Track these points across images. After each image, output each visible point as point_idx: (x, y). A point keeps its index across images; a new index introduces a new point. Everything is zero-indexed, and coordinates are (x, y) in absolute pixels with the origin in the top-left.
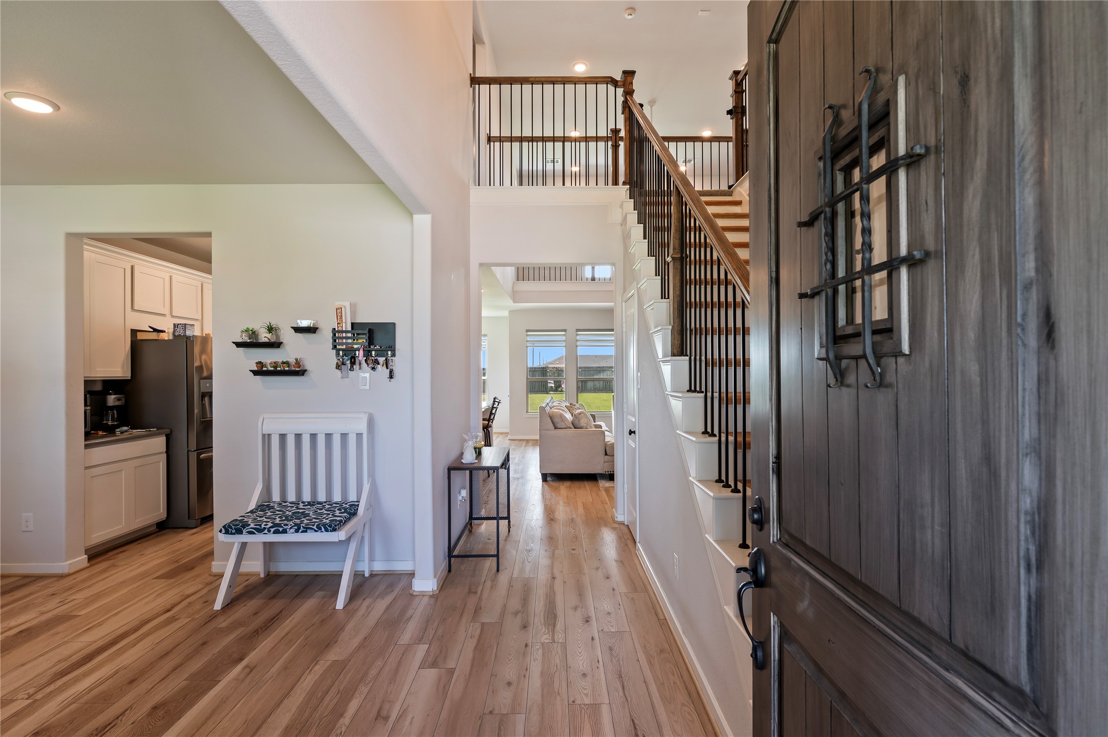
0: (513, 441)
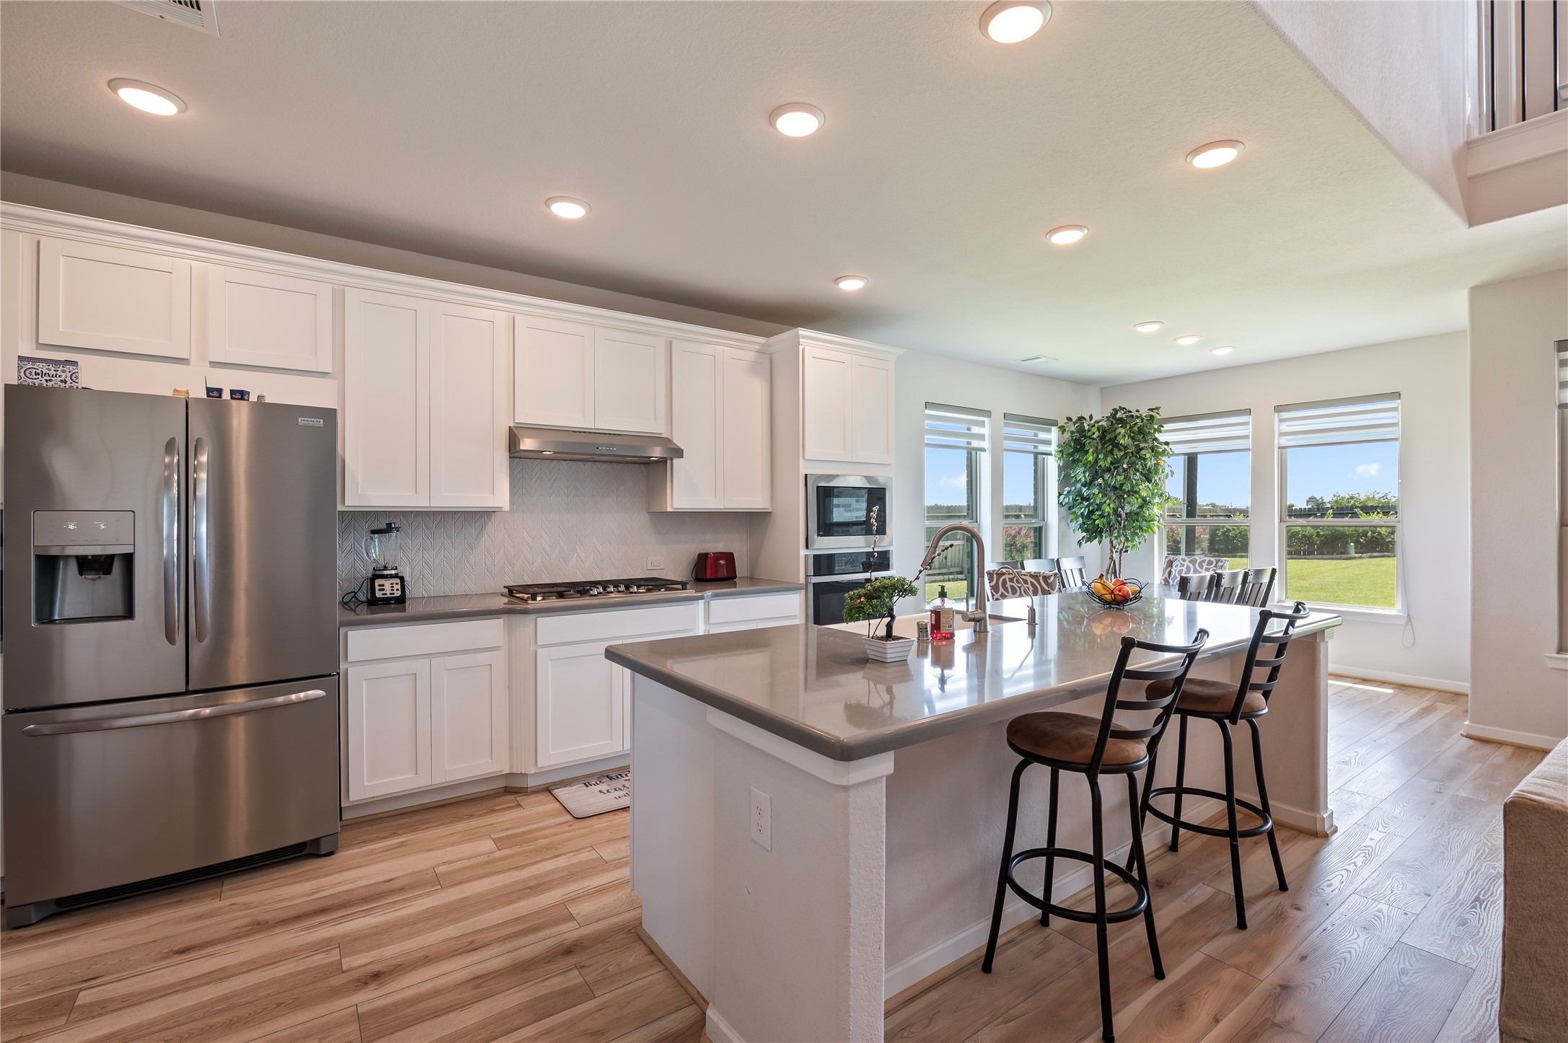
0: (1486, 749)
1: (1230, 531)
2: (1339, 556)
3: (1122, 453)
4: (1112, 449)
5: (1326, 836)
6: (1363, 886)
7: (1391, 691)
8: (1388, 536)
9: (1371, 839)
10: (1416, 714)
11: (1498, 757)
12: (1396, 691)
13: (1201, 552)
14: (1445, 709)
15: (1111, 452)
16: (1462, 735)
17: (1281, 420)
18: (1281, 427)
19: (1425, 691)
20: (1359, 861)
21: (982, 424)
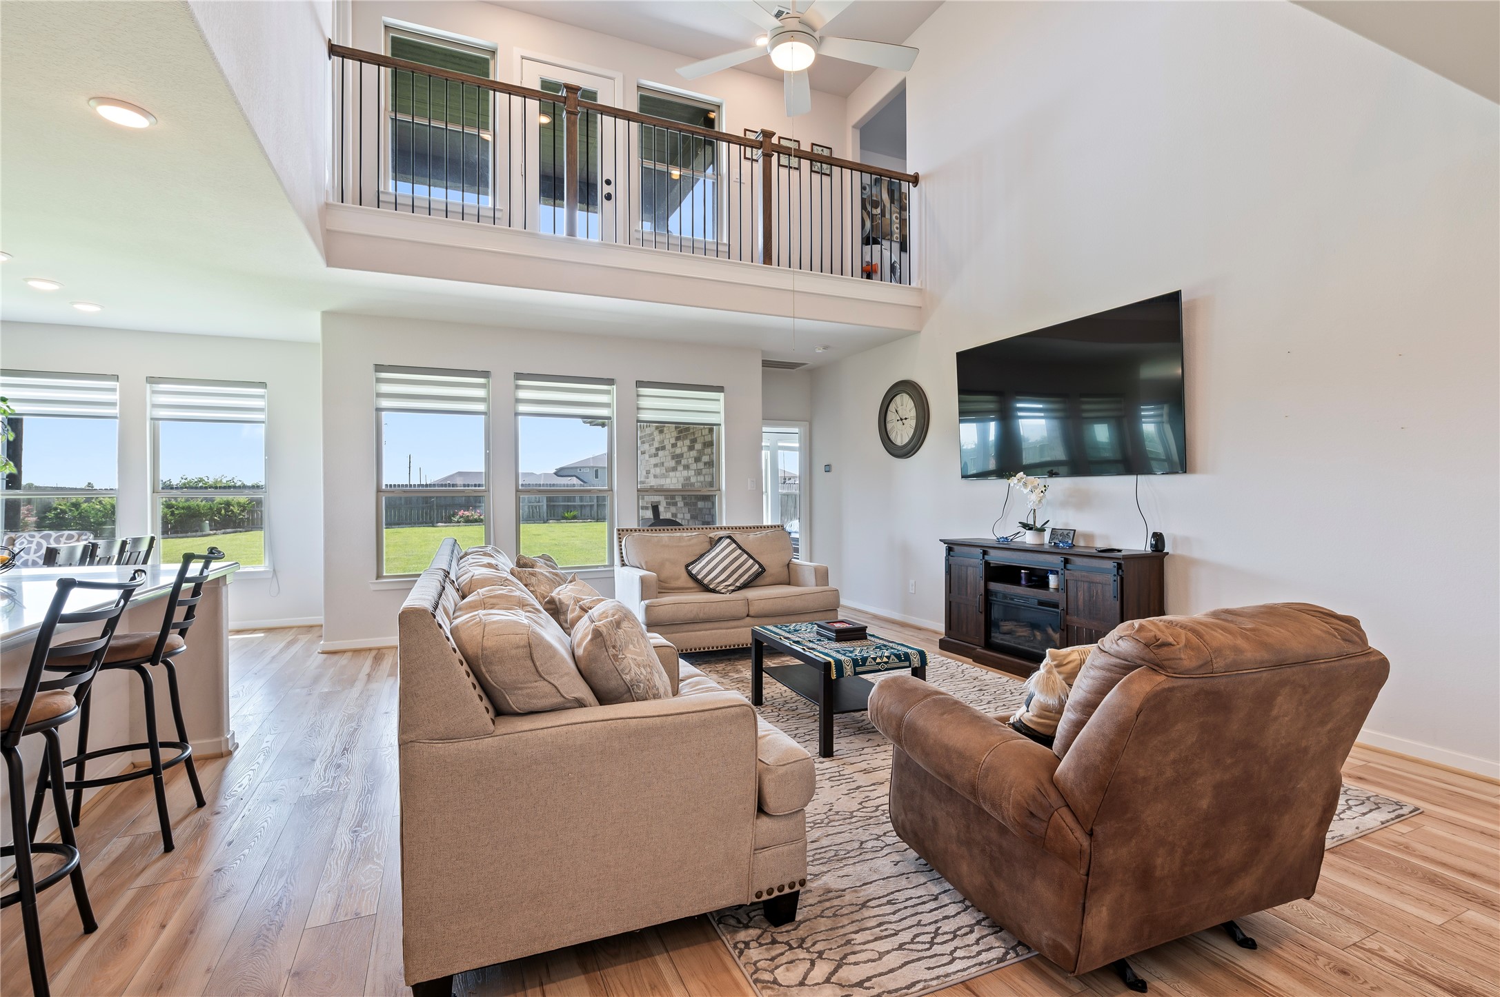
0: (336, 657)
1: (66, 513)
2: (194, 534)
5: (230, 753)
6: (267, 775)
7: (262, 635)
8: (240, 514)
9: (267, 742)
10: (284, 646)
11: (343, 660)
12: (266, 634)
14: (304, 639)
16: (319, 653)
17: (154, 392)
18: (154, 399)
19: (289, 629)
20: (260, 760)
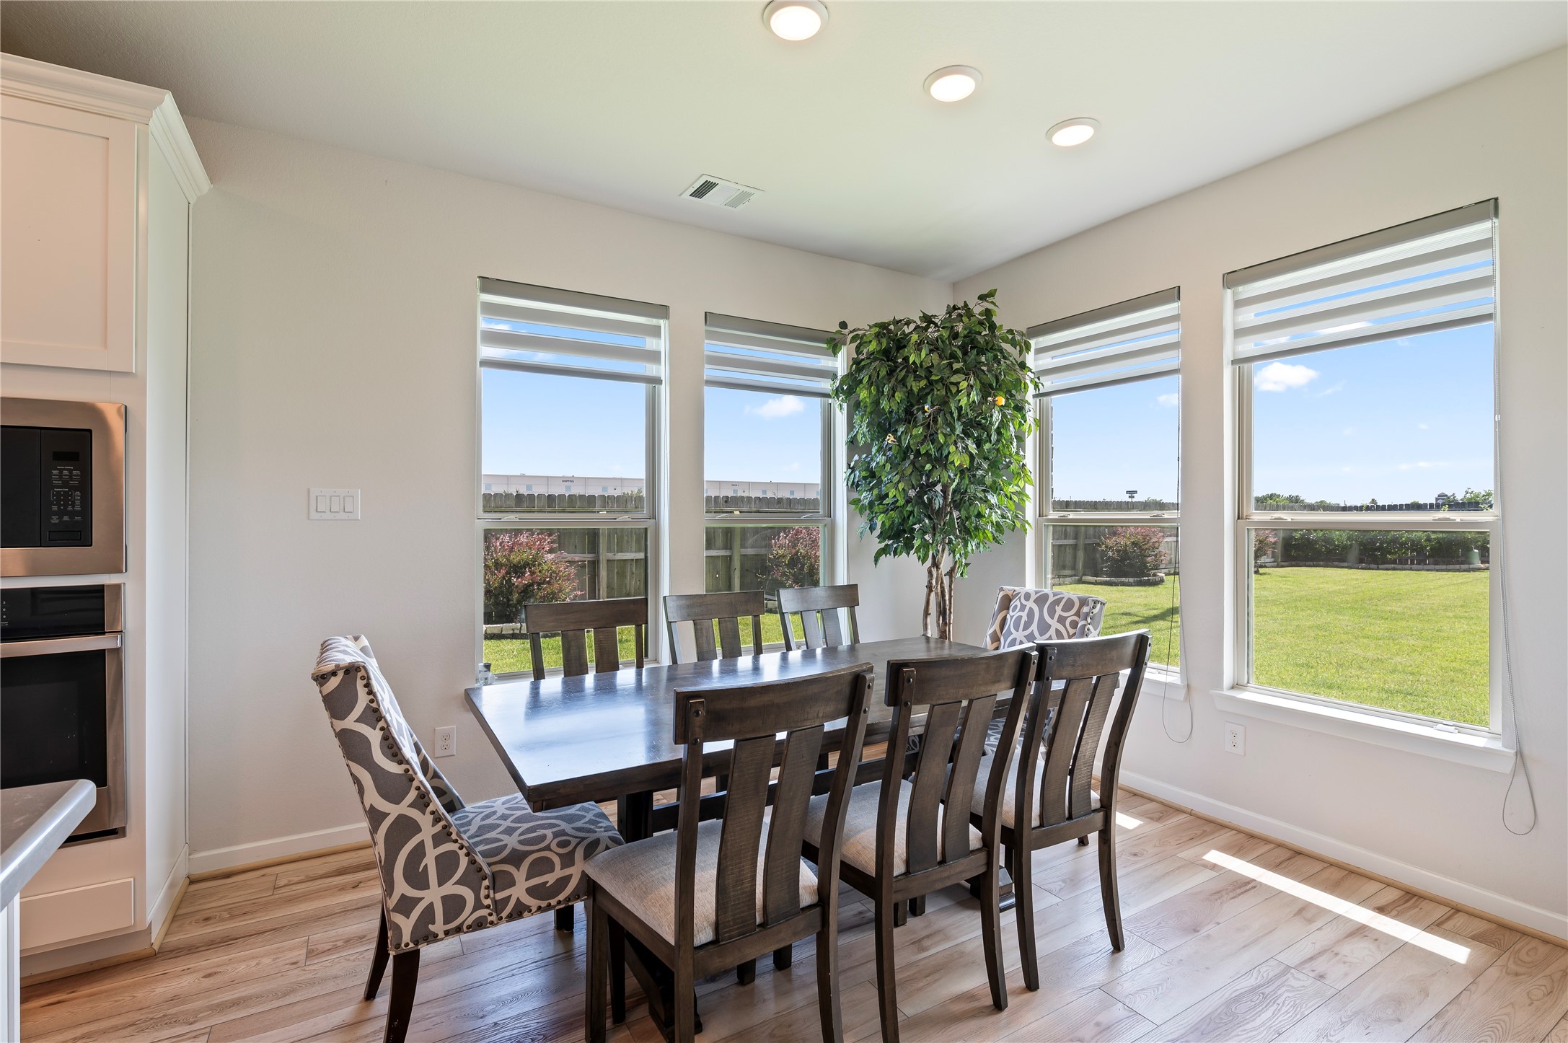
3: (923, 383)
4: (905, 377)
13: (1272, 560)
15: (903, 382)
17: (1238, 304)
18: (1240, 319)
21: (655, 332)
